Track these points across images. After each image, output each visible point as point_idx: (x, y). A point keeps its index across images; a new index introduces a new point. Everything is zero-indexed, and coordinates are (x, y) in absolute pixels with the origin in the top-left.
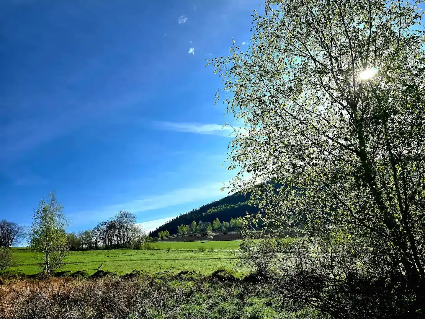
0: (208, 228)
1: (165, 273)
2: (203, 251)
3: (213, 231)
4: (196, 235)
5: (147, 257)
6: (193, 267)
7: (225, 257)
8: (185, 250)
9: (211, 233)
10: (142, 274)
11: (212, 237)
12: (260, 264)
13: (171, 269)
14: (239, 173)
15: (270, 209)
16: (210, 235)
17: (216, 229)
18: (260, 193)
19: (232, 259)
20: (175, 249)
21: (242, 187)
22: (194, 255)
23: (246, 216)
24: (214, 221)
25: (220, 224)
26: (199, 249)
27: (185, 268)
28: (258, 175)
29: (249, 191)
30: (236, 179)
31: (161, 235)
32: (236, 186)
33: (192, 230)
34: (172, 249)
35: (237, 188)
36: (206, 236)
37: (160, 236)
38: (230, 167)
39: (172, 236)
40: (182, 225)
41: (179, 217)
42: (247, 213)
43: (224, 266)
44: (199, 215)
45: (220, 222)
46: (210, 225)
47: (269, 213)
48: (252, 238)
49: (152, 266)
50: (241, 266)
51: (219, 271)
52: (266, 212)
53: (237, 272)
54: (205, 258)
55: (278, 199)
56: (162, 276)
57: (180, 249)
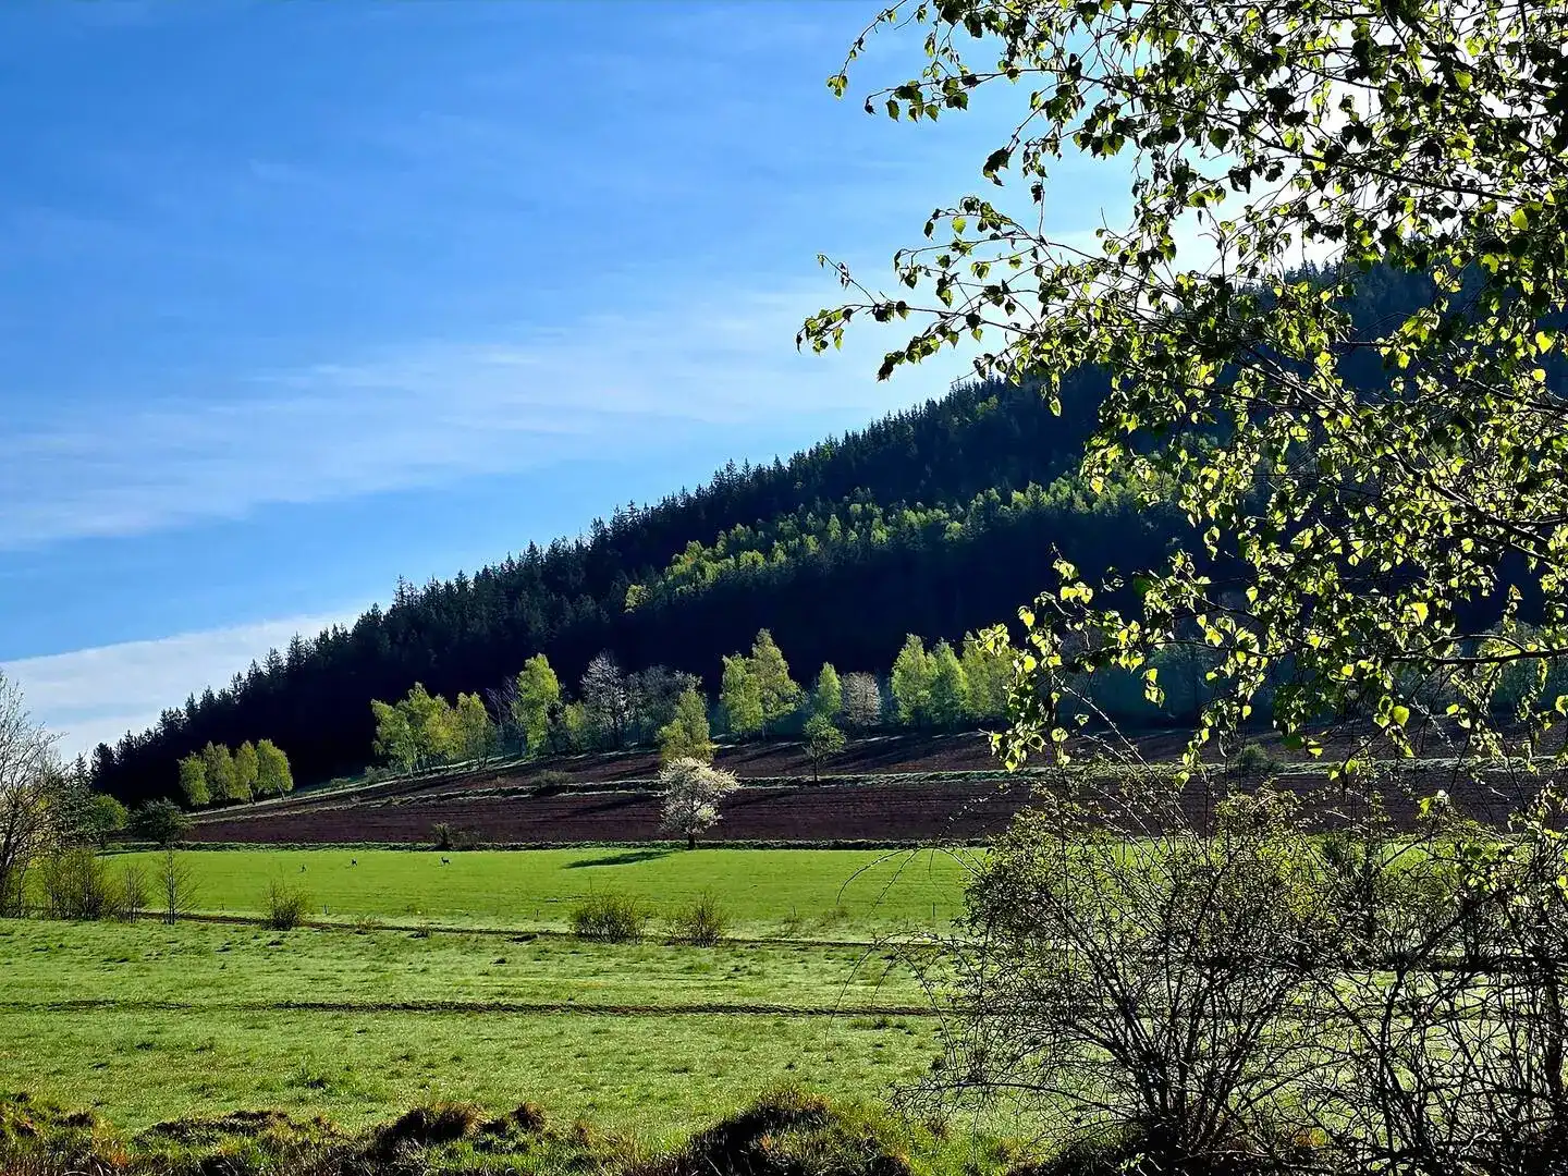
0: (673, 730)
1: (251, 1132)
2: (618, 937)
3: (719, 760)
4: (552, 789)
5: (72, 979)
6: (521, 1084)
7: (828, 996)
8: (446, 923)
9: (705, 773)
10: (23, 1131)
11: (706, 812)
12: (1162, 1064)
13: (310, 1094)
14: (998, 160)
15: (1293, 528)
16: (696, 792)
17: (754, 737)
18: (1203, 373)
19: (894, 1020)
20: (346, 919)
21: (1029, 312)
22: (529, 975)
23: (1045, 597)
24: (734, 666)
25: (793, 687)
26: (582, 919)
27: (446, 1091)
28: (1194, 188)
29: (1091, 352)
30: (970, 234)
31: (212, 782)
32: (967, 293)
33: (513, 740)
34: (319, 918)
35: (973, 321)
36: (649, 802)
37: (203, 795)
38: (908, 92)
39: (317, 794)
40: (419, 696)
41: (385, 610)
42: (1065, 569)
43: (816, 1073)
44: (589, 605)
45: (792, 675)
46: (692, 700)
47: (1276, 570)
48: (1095, 821)
49: (118, 1060)
50: (975, 1079)
51: (768, 1117)
52: (1255, 555)
53: (938, 1129)
54: (639, 1000)
55: (1382, 437)
56: (215, 1150)
57: (394, 914)
